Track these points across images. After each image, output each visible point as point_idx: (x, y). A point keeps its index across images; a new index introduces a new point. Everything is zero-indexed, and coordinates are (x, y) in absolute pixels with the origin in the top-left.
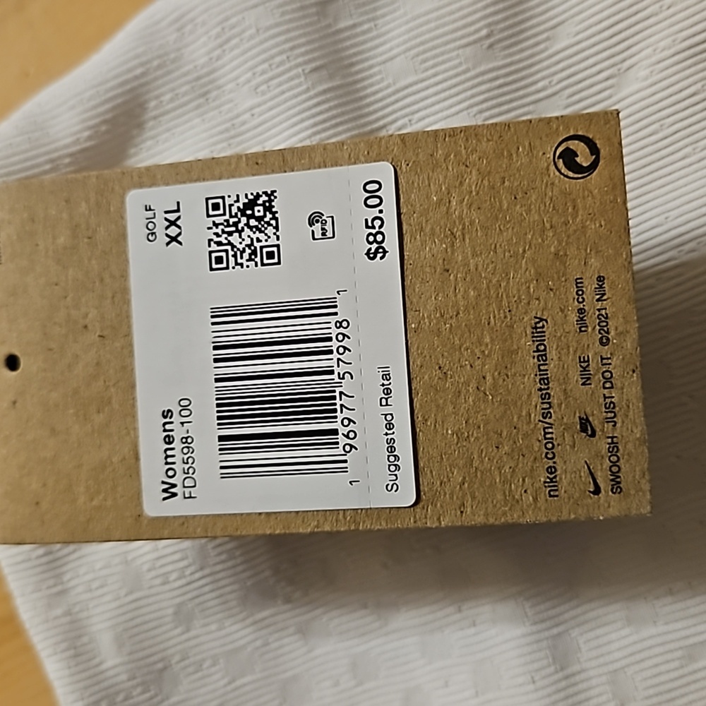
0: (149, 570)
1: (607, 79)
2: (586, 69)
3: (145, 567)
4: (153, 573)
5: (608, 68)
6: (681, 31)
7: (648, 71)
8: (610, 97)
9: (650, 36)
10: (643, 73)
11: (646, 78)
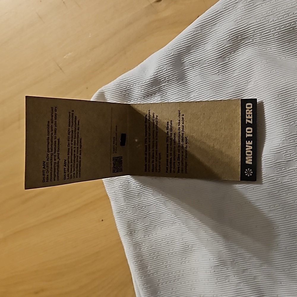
0: (133, 185)
1: (245, 84)
2: (241, 81)
3: (132, 184)
4: (134, 186)
5: (245, 81)
6: (261, 74)
7: (254, 83)
8: (245, 88)
9: (254, 75)
10: (253, 83)
11: (253, 85)
